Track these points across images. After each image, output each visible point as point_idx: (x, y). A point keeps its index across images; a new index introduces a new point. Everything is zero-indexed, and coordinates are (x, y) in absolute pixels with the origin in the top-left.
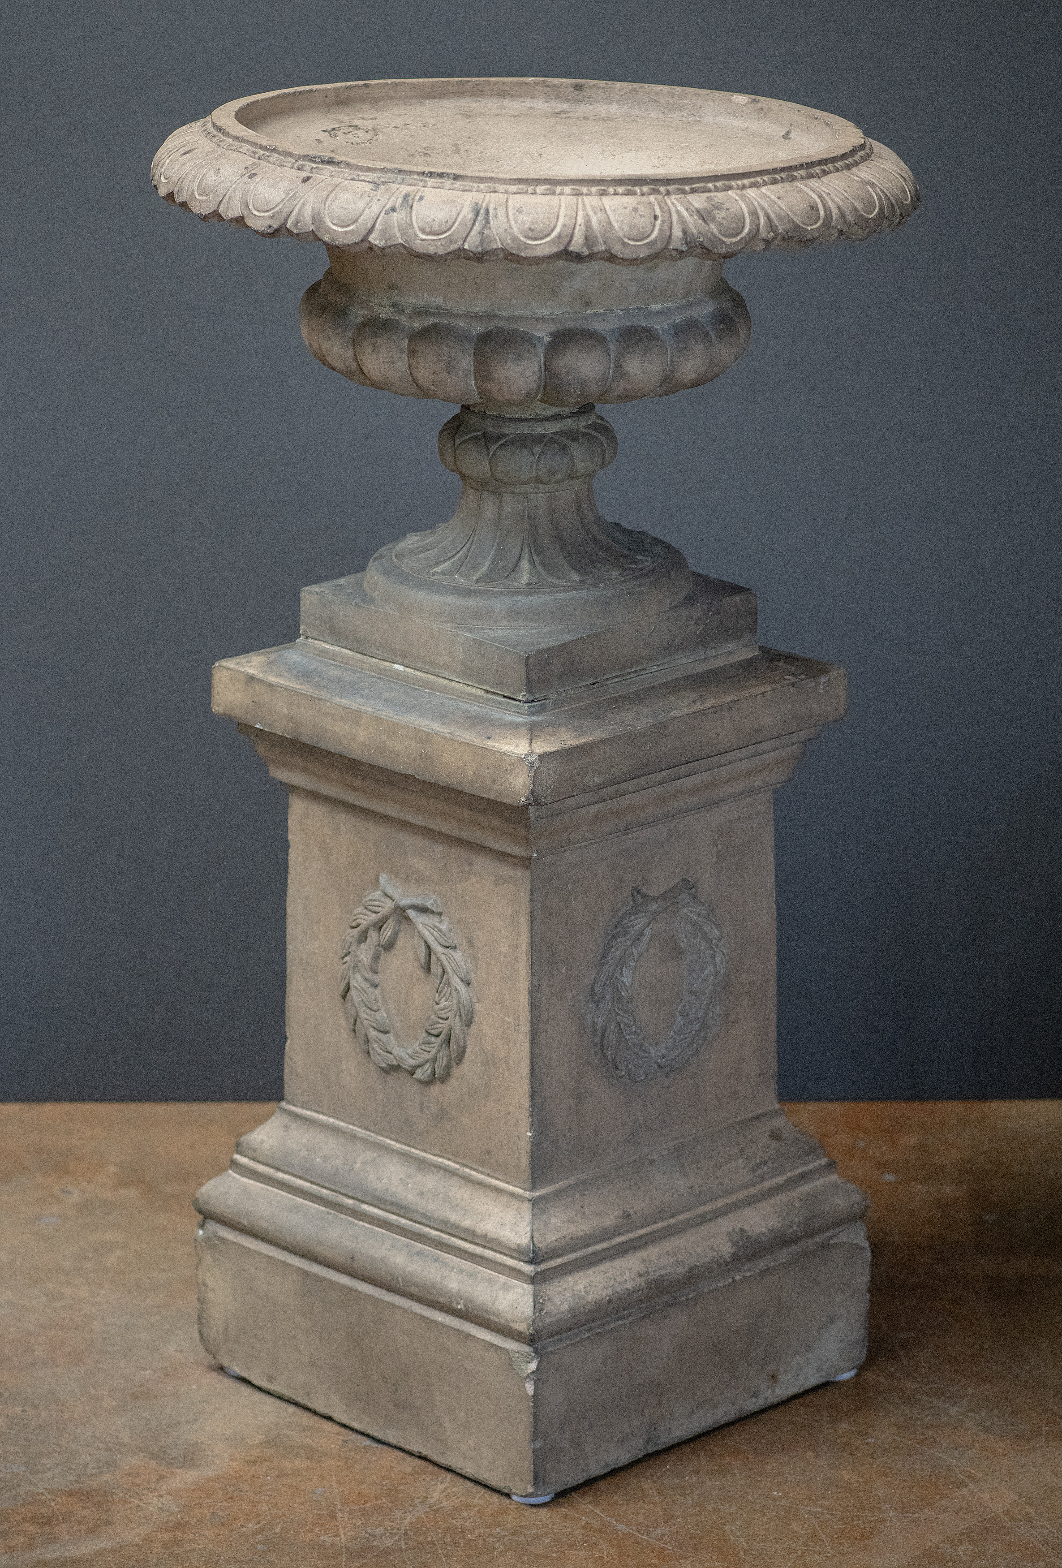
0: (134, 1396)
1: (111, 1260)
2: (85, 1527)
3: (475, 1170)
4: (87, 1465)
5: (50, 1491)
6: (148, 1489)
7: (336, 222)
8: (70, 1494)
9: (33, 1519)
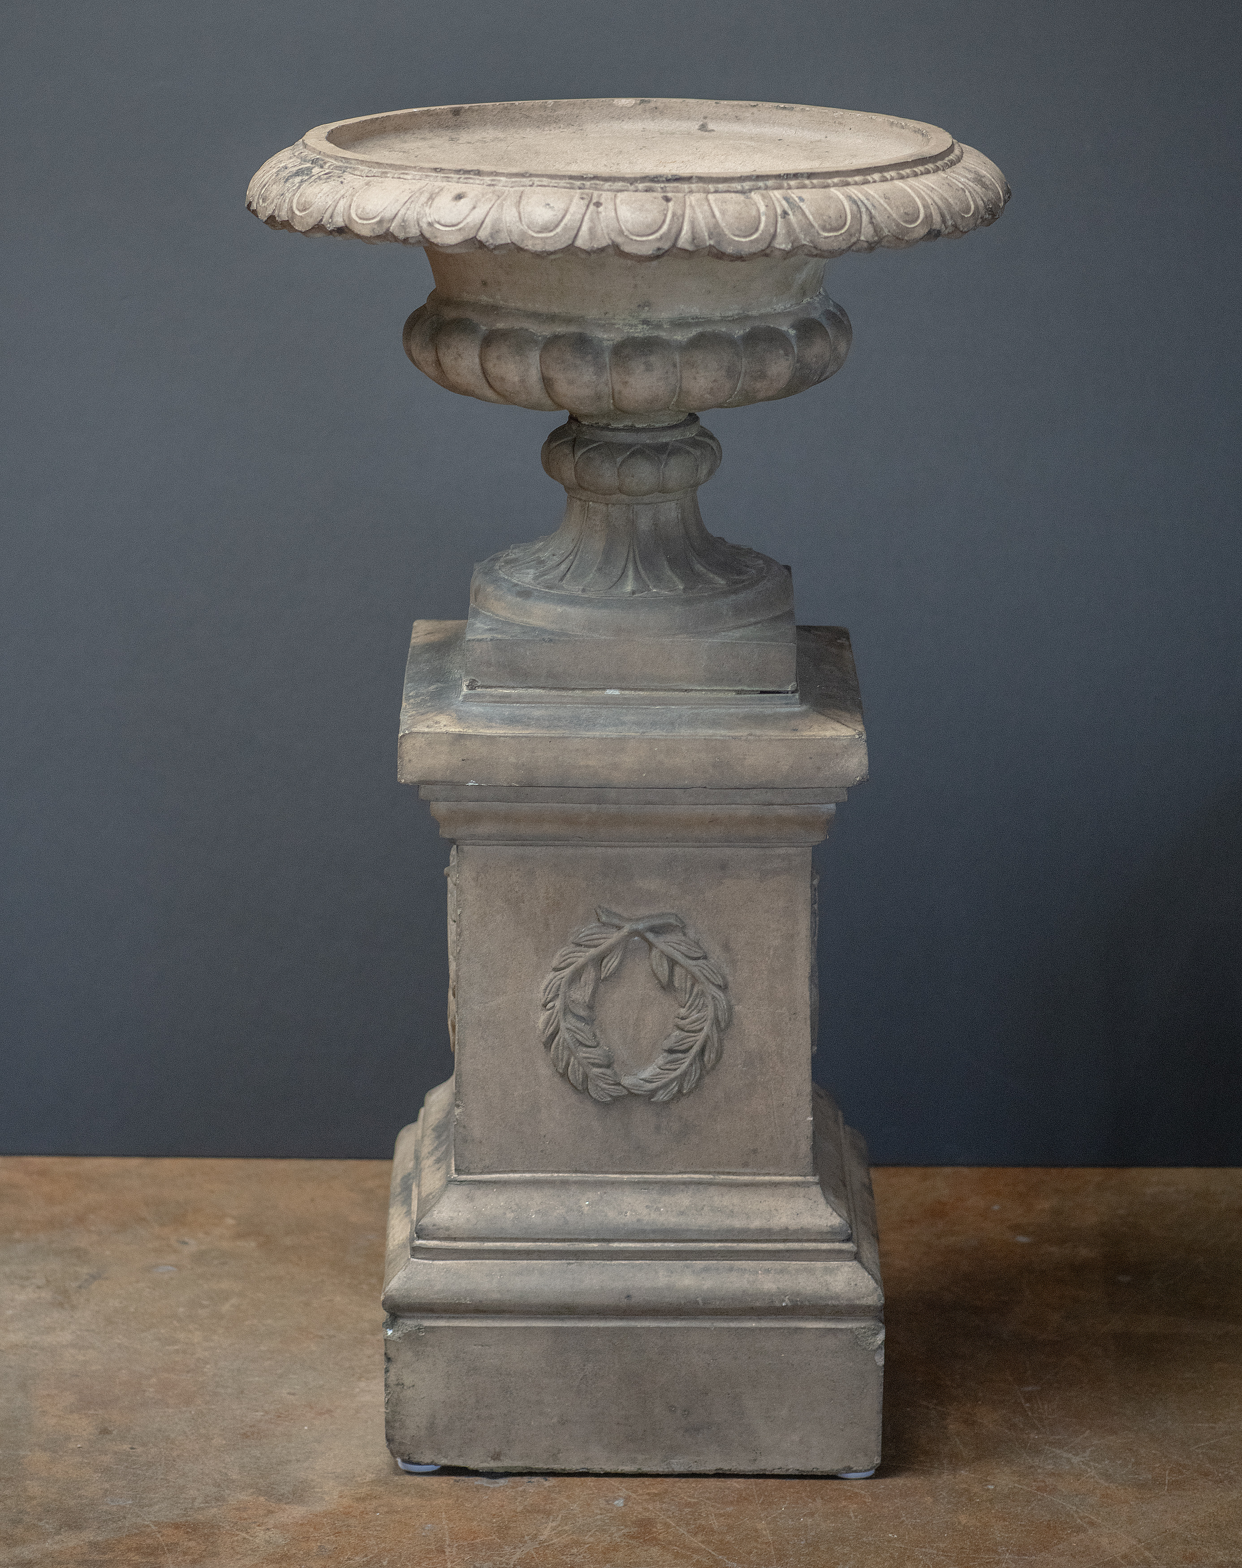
0: (245, 1436)
1: (226, 1308)
2: (190, 1558)
3: (734, 1174)
4: (194, 1499)
5: (157, 1524)
6: (255, 1522)
7: (737, 233)
8: (177, 1526)
9: (138, 1549)
